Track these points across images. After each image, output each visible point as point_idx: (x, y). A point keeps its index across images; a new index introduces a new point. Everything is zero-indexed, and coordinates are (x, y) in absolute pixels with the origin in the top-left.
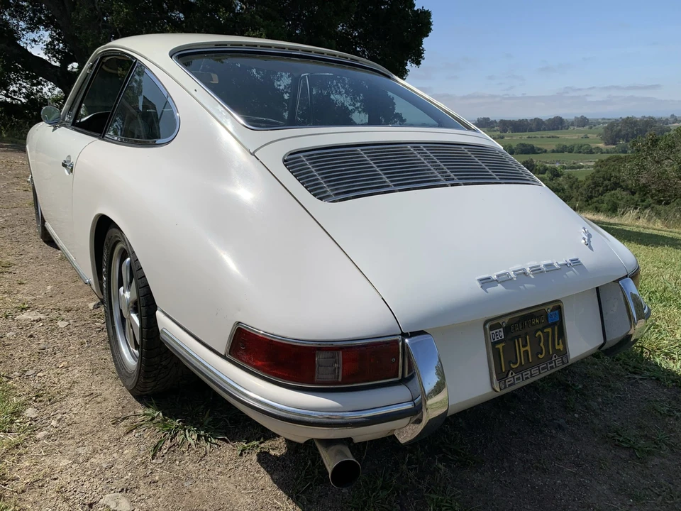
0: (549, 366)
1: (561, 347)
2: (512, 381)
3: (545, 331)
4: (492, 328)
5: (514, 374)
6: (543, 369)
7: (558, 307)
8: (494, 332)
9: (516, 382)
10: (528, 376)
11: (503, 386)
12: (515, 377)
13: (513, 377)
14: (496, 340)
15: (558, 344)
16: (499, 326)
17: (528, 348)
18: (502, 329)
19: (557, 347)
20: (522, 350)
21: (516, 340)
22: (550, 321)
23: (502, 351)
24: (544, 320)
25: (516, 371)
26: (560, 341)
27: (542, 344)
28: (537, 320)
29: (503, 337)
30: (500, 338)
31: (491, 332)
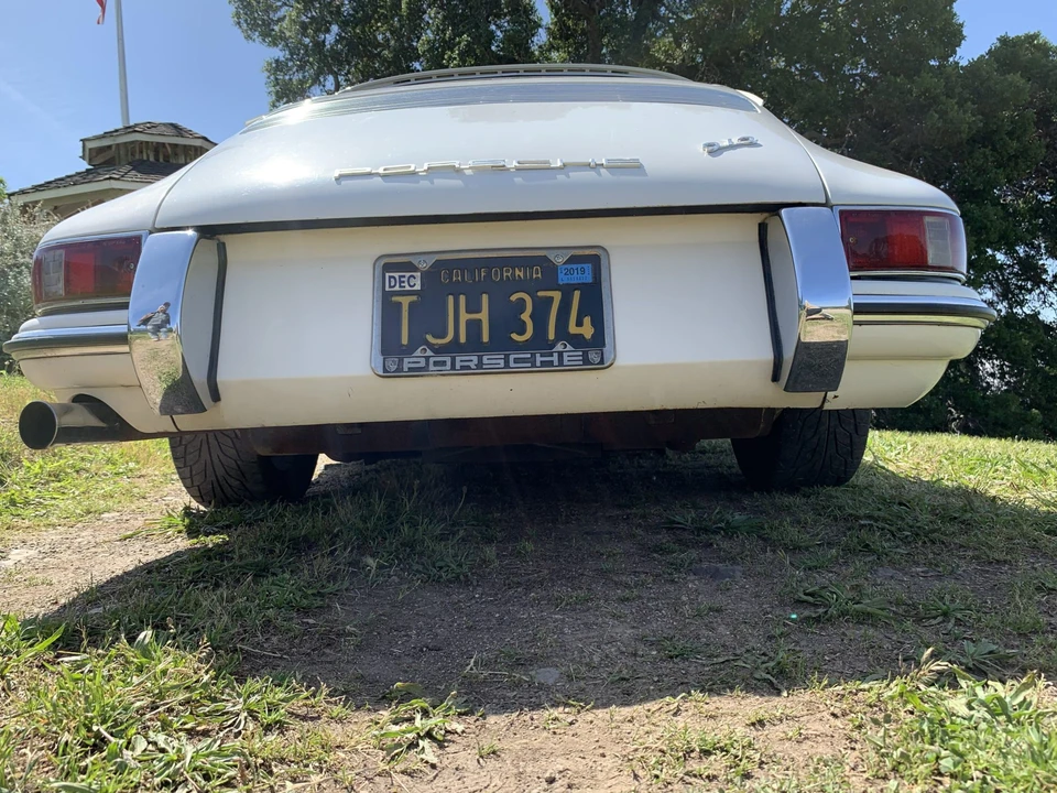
0: (539, 359)
1: (587, 330)
2: (423, 364)
3: (541, 294)
4: (388, 267)
5: (429, 353)
6: (516, 361)
7: (591, 258)
8: (396, 275)
9: (432, 367)
10: (472, 365)
11: (394, 368)
12: (432, 360)
13: (427, 358)
14: (397, 288)
15: (579, 323)
16: (410, 267)
17: (484, 316)
19: (573, 329)
20: (464, 317)
21: (451, 298)
22: (563, 279)
23: (405, 308)
24: (539, 275)
25: (438, 350)
26: (587, 320)
27: (526, 317)
28: (517, 272)
29: (418, 287)
30: (408, 288)
31: (387, 275)
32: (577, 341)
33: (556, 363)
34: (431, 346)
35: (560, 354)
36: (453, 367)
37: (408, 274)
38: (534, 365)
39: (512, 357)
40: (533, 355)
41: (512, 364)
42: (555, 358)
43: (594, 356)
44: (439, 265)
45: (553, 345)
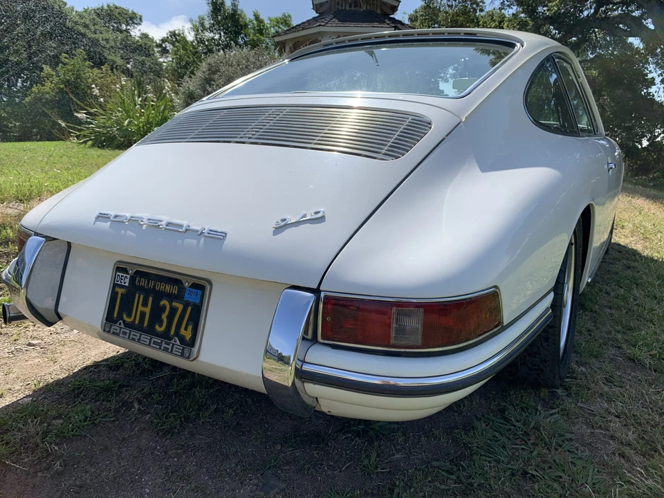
0: (164, 345)
1: (188, 334)
2: (118, 332)
3: (174, 304)
4: (118, 269)
5: (122, 326)
6: (155, 343)
7: (201, 287)
8: (120, 274)
9: (121, 334)
10: (137, 339)
11: (108, 330)
12: (122, 330)
13: (121, 328)
14: (119, 283)
15: (186, 329)
16: (125, 271)
17: (148, 310)
18: (128, 276)
19: (182, 332)
20: (140, 308)
21: (137, 295)
22: (187, 297)
23: (119, 296)
24: (176, 292)
25: (127, 325)
26: (190, 328)
27: (164, 316)
28: (167, 287)
29: (127, 284)
30: (123, 284)
31: (118, 273)
32: (182, 340)
33: (170, 351)
34: (124, 321)
35: (173, 345)
36: (129, 338)
37: (125, 275)
38: (160, 349)
39: (153, 339)
40: (162, 341)
41: (152, 345)
42: (170, 347)
43: (186, 353)
44: (137, 272)
45: (171, 339)
